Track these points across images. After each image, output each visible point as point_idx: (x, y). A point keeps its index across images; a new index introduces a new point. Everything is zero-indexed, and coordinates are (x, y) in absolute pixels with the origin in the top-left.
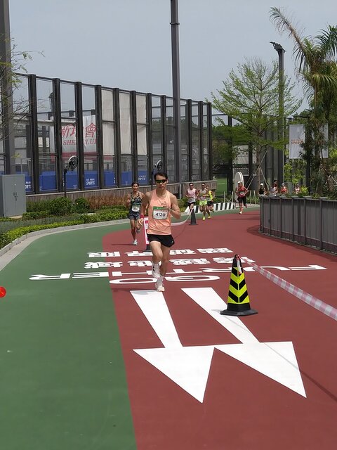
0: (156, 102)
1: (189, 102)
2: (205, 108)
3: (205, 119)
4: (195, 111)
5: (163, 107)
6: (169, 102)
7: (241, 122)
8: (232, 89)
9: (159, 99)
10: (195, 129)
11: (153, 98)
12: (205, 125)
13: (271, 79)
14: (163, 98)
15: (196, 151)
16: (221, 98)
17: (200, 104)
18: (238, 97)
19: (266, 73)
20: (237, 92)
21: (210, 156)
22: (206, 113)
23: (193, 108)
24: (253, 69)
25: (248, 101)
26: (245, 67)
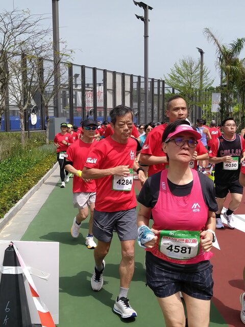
0: (135, 80)
1: (153, 80)
2: (161, 83)
3: (161, 89)
4: (156, 85)
5: (139, 83)
6: (142, 80)
7: (180, 91)
8: (175, 73)
9: (137, 78)
10: (156, 95)
11: (134, 77)
12: (161, 93)
13: (197, 68)
14: (139, 77)
15: (156, 107)
16: (169, 78)
17: (159, 81)
18: (178, 77)
19: (195, 65)
20: (178, 75)
21: (163, 110)
22: (161, 86)
23: (155, 83)
24: (187, 62)
25: (184, 80)
26: (183, 61)
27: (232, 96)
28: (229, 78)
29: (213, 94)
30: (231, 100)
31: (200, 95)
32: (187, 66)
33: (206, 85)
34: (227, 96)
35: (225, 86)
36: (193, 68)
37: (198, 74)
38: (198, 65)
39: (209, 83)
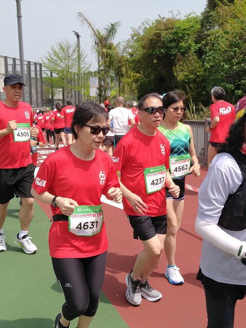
0: (10, 62)
1: (29, 62)
2: (38, 66)
3: (38, 73)
4: (32, 68)
5: (14, 65)
6: (18, 62)
7: (58, 75)
8: (53, 56)
9: (12, 60)
10: (33, 78)
11: (8, 59)
12: (38, 77)
13: (74, 51)
14: (14, 59)
15: (34, 91)
16: (46, 61)
17: (36, 64)
18: (56, 61)
19: (72, 49)
20: (55, 58)
21: (42, 94)
22: (38, 69)
23: (31, 65)
24: (64, 46)
25: (61, 63)
26: (60, 44)
27: (109, 80)
28: (105, 62)
29: (91, 78)
30: (108, 84)
31: (79, 79)
32: (64, 49)
33: (84, 69)
34: (104, 80)
35: (102, 70)
36: (70, 51)
37: (75, 58)
38: (75, 49)
39: (86, 67)
